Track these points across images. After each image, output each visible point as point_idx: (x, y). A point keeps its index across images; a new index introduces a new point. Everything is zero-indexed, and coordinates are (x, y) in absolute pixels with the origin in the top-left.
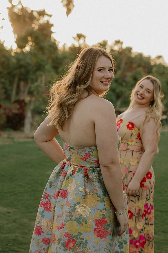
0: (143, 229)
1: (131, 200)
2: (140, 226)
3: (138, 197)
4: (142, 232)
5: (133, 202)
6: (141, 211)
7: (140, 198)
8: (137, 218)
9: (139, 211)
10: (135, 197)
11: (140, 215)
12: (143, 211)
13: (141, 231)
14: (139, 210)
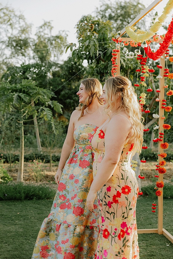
0: (121, 252)
1: (107, 218)
2: (116, 248)
3: (113, 214)
4: (119, 255)
5: (109, 219)
6: (117, 230)
7: (115, 215)
8: (113, 238)
9: (115, 231)
10: (110, 214)
11: (116, 235)
12: (120, 231)
13: (117, 254)
14: (116, 229)
